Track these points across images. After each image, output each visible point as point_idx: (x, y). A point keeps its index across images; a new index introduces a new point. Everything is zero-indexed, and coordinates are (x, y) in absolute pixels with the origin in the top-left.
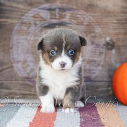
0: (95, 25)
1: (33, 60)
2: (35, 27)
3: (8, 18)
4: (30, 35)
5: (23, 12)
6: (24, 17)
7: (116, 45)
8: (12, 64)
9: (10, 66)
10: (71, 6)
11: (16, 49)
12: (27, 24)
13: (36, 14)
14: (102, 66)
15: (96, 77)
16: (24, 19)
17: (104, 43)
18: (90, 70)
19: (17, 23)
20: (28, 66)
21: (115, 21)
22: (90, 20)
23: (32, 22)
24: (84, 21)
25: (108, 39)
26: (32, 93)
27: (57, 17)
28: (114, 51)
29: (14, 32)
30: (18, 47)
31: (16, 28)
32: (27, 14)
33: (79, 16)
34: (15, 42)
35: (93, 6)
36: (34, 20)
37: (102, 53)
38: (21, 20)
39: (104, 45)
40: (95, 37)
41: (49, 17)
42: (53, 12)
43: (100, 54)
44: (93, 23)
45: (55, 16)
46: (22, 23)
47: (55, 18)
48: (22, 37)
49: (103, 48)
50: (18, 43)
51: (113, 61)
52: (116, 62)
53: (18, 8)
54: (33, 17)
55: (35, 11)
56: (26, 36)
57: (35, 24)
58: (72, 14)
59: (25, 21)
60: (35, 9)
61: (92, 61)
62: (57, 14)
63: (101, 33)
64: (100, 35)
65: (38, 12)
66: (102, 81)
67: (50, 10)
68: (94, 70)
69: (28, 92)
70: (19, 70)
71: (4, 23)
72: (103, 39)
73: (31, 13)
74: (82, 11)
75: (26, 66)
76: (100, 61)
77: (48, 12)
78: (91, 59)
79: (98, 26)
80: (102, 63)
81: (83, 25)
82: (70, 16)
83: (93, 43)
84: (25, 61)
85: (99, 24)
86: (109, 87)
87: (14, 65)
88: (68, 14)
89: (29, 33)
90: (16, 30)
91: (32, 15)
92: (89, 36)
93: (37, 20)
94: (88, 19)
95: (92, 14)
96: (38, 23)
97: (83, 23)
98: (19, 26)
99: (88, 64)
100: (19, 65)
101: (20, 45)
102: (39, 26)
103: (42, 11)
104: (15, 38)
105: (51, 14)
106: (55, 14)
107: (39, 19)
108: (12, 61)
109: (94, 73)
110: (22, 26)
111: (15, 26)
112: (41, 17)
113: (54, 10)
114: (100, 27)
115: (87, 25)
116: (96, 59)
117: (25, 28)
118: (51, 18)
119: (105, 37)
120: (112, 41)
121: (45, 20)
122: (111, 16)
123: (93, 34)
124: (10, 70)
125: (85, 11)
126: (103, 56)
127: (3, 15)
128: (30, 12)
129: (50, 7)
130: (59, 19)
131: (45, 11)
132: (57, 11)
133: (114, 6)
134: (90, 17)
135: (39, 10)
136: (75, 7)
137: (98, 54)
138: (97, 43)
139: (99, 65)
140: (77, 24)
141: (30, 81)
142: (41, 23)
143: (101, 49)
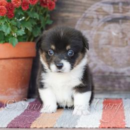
2: (98, 21)
3: (70, 12)
4: (93, 29)
5: (85, 6)
6: (86, 12)
13: (99, 9)
16: (86, 13)
19: (79, 18)
23: (95, 16)
27: (121, 11)
31: (78, 22)
32: (90, 9)
36: (97, 14)
38: (84, 15)
41: (112, 11)
42: (117, 6)
45: (119, 10)
46: (85, 18)
47: (119, 12)
48: (85, 32)
54: (96, 11)
55: (98, 5)
56: (88, 31)
57: (98, 19)
59: (88, 15)
60: (98, 3)
62: (120, 9)
65: (102, 6)
67: (113, 4)
71: (67, 18)
73: (94, 8)
77: (112, 6)
89: (92, 27)
90: (79, 24)
96: (101, 17)
98: (81, 20)
102: (102, 20)
103: (105, 5)
105: (114, 8)
106: (118, 8)
107: (102, 13)
110: (84, 20)
111: (78, 20)
112: (104, 11)
113: (117, 4)
117: (87, 23)
118: (114, 12)
121: (108, 14)
127: (65, 9)
128: (92, 6)
130: (122, 13)
131: (108, 5)
135: (102, 5)
142: (104, 17)
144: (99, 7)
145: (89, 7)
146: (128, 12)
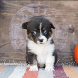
0: (62, 17)
1: (23, 39)
2: (25, 18)
3: (8, 12)
5: (17, 9)
6: (18, 12)
7: (75, 29)
8: (10, 41)
9: (9, 42)
10: (48, 6)
11: (13, 32)
12: (20, 16)
13: (25, 10)
14: (66, 43)
15: (63, 50)
17: (67, 28)
18: (59, 45)
19: (13, 16)
20: (20, 42)
21: (75, 15)
22: (59, 14)
23: (23, 15)
24: (55, 15)
25: (70, 26)
26: (23, 59)
27: (39, 12)
28: (74, 34)
29: (11, 21)
30: (14, 31)
31: (13, 19)
33: (52, 11)
34: (12, 27)
35: (61, 5)
36: (24, 14)
37: (66, 35)
38: (16, 14)
39: (68, 30)
40: (62, 24)
41: (33, 12)
43: (65, 35)
44: (61, 16)
45: (37, 11)
46: (17, 16)
47: (38, 13)
48: (17, 24)
49: (67, 31)
50: (14, 28)
51: (73, 40)
52: (75, 40)
53: (14, 6)
54: (24, 12)
55: (25, 8)
56: (19, 24)
57: (25, 16)
58: (48, 10)
59: (18, 14)
60: (25, 7)
61: (60, 40)
62: (39, 10)
63: (66, 22)
64: (65, 24)
65: (27, 9)
66: (66, 52)
67: (34, 7)
68: (61, 45)
69: (20, 59)
70: (14, 45)
71: (6, 16)
72: (67, 26)
73: (22, 10)
74: (54, 8)
75: (19, 42)
76: (65, 40)
77: (33, 9)
78: (60, 38)
79: (64, 18)
80: (66, 41)
81: (54, 17)
82: (47, 11)
83: (61, 28)
84: (19, 40)
85: (64, 17)
86: (71, 56)
87: (12, 42)
88: (45, 10)
89: (21, 22)
90: (13, 20)
91: (23, 11)
92: (59, 24)
93: (26, 14)
94: (58, 13)
95: (61, 10)
97: (54, 16)
98: (15, 17)
99: (58, 41)
100: (15, 42)
101: (15, 29)
102: (27, 17)
103: (29, 8)
104: (12, 25)
105: (35, 10)
106: (37, 10)
107: (28, 13)
108: (11, 39)
109: (61, 47)
111: (12, 17)
113: (37, 7)
114: (65, 19)
115: (57, 17)
116: (62, 38)
117: (18, 19)
118: (35, 13)
119: (68, 25)
120: (73, 27)
121: (31, 14)
122: (72, 12)
123: (61, 23)
124: (9, 45)
125: (56, 8)
126: (67, 36)
127: (5, 10)
128: (21, 9)
129: (34, 6)
130: (39, 13)
131: (31, 8)
132: (39, 8)
133: (74, 5)
134: (59, 12)
135: (27, 8)
136: (49, 6)
137: (64, 35)
138: (63, 28)
139: (64, 42)
140: (51, 17)
141: (21, 52)
142: (28, 15)
143: (66, 32)
144: (25, 9)
145: (19, 9)
146: (43, 12)
